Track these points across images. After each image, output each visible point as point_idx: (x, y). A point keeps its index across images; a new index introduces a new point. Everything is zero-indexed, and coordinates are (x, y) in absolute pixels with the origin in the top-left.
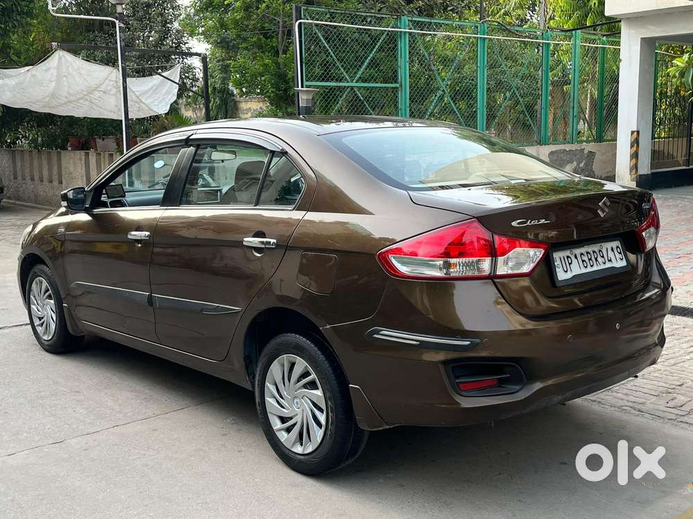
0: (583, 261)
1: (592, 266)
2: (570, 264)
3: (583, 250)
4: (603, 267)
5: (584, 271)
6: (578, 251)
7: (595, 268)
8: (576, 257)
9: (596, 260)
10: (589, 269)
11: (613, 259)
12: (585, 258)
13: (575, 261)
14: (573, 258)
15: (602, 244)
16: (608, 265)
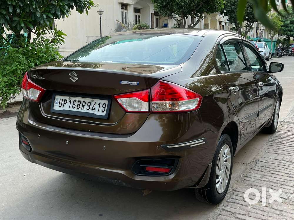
0: (73, 104)
1: (77, 108)
2: (64, 103)
3: (77, 99)
4: (86, 111)
5: (71, 109)
6: (73, 99)
7: (80, 110)
8: (70, 101)
9: (83, 106)
10: (75, 110)
11: (97, 109)
12: (76, 104)
13: (68, 103)
14: (68, 101)
15: (94, 99)
16: (91, 111)
